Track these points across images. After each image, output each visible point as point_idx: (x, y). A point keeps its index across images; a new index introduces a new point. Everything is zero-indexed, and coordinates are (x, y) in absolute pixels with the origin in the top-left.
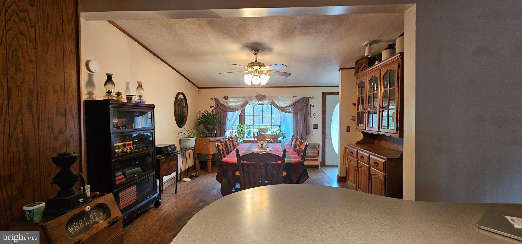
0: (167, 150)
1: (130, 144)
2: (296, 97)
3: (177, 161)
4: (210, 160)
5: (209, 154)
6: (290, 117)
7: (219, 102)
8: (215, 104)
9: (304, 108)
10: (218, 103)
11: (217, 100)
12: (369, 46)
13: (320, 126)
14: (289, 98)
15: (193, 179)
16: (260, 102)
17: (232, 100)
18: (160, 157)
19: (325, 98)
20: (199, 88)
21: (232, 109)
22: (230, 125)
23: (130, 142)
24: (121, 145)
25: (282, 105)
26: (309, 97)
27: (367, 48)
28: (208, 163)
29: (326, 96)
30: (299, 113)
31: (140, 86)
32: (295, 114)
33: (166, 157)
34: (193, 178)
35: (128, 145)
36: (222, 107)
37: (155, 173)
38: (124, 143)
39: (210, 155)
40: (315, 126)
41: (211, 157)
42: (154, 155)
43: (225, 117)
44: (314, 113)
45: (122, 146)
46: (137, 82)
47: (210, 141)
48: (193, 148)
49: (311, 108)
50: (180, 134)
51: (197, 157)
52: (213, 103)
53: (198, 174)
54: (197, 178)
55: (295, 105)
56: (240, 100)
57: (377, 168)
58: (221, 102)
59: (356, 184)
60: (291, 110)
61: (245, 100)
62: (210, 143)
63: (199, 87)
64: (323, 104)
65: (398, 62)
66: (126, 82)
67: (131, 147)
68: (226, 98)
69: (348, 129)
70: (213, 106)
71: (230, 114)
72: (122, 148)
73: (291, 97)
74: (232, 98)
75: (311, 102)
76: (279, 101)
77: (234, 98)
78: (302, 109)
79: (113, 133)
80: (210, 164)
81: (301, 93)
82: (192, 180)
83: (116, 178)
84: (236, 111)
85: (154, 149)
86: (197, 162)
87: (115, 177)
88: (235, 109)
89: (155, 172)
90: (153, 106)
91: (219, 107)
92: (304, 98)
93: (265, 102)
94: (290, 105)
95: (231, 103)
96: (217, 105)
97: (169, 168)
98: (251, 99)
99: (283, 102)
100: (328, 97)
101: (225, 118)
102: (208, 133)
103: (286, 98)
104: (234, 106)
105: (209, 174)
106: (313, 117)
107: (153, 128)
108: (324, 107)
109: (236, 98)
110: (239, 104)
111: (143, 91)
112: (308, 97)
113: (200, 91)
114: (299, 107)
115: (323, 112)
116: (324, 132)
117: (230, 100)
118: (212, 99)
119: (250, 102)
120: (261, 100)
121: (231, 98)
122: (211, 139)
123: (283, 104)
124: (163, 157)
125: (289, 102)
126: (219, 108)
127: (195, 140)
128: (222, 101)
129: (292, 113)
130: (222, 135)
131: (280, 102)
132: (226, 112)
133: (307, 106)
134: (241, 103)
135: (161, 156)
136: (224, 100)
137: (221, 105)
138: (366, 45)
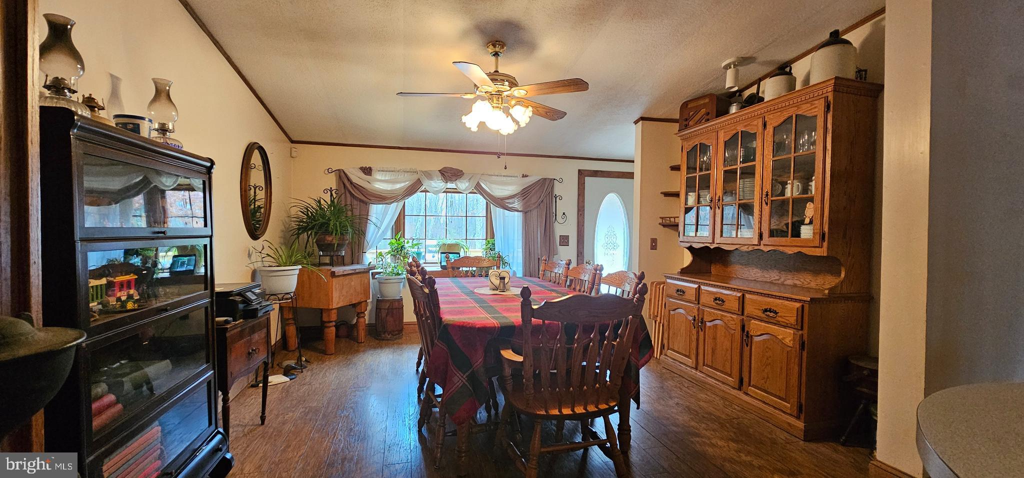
0: (247, 301)
1: (128, 285)
2: (526, 176)
3: (268, 329)
4: (331, 324)
5: (331, 307)
6: (516, 219)
7: (349, 180)
8: (338, 185)
9: (545, 201)
10: (346, 181)
11: (342, 174)
12: (734, 67)
13: (573, 241)
14: (514, 178)
15: (293, 377)
16: (450, 185)
17: (382, 178)
18: (227, 322)
19: (584, 183)
20: (293, 142)
21: (383, 198)
22: (376, 236)
23: (127, 277)
24: (97, 286)
25: (498, 194)
26: (554, 179)
27: (730, 73)
28: (326, 330)
29: (586, 178)
30: (535, 213)
31: (163, 96)
32: (526, 213)
33: (241, 320)
34: (294, 374)
35: (122, 286)
36: (357, 192)
37: (215, 372)
38: (107, 280)
39: (332, 309)
40: (565, 240)
41: (334, 317)
42: (210, 317)
43: (364, 216)
44: (564, 214)
45: (99, 291)
46: (153, 79)
47: (333, 275)
48: (292, 294)
49: (556, 202)
50: (253, 258)
51: (291, 316)
52: (332, 182)
53: (306, 360)
54: (302, 372)
55: (525, 194)
56: (401, 177)
57: (775, 322)
58: (355, 179)
59: (694, 357)
60: (517, 204)
61: (415, 177)
62: (334, 279)
63: (293, 139)
64: (579, 195)
65: (825, 97)
66: (112, 76)
67: (132, 292)
68: (367, 171)
69: (654, 244)
70: (331, 188)
71: (376, 210)
72: (101, 298)
73: (517, 177)
74: (383, 171)
75: (558, 190)
76: (491, 183)
77: (386, 171)
78: (541, 204)
79: (82, 240)
80: (331, 332)
81: (539, 170)
82: (291, 379)
83: (95, 406)
84: (393, 202)
85: (212, 297)
86: (292, 330)
87: (90, 400)
88: (391, 198)
89: (214, 370)
90: (209, 164)
91: (350, 192)
92: (545, 179)
93: (462, 185)
94: (514, 194)
95: (380, 183)
96: (342, 185)
97: (249, 353)
98: (429, 175)
99: (500, 187)
100: (588, 180)
101: (364, 218)
102: (322, 256)
103: (507, 178)
104: (388, 191)
105: (330, 358)
106: (562, 221)
107: (208, 232)
108: (582, 202)
109: (393, 171)
110: (398, 186)
111: (174, 113)
112: (551, 179)
113: (295, 150)
114: (534, 200)
115: (579, 210)
116: (581, 253)
117: (378, 176)
118: (329, 171)
119: (426, 184)
120: (452, 181)
121: (379, 171)
122: (338, 270)
123: (501, 191)
124: (236, 321)
125: (515, 187)
126: (348, 195)
127: (297, 272)
128: (357, 177)
129: (518, 211)
130: (355, 260)
131: (495, 186)
132: (366, 203)
133: (549, 197)
134: (403, 185)
135: (230, 319)
136: (362, 175)
137: (355, 186)
138: (727, 67)
